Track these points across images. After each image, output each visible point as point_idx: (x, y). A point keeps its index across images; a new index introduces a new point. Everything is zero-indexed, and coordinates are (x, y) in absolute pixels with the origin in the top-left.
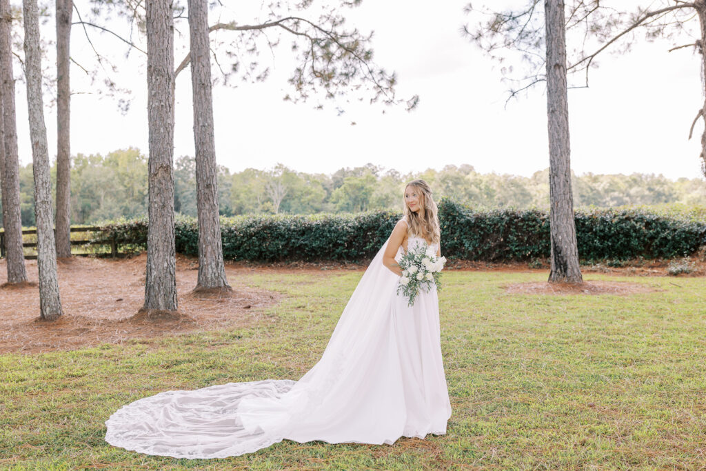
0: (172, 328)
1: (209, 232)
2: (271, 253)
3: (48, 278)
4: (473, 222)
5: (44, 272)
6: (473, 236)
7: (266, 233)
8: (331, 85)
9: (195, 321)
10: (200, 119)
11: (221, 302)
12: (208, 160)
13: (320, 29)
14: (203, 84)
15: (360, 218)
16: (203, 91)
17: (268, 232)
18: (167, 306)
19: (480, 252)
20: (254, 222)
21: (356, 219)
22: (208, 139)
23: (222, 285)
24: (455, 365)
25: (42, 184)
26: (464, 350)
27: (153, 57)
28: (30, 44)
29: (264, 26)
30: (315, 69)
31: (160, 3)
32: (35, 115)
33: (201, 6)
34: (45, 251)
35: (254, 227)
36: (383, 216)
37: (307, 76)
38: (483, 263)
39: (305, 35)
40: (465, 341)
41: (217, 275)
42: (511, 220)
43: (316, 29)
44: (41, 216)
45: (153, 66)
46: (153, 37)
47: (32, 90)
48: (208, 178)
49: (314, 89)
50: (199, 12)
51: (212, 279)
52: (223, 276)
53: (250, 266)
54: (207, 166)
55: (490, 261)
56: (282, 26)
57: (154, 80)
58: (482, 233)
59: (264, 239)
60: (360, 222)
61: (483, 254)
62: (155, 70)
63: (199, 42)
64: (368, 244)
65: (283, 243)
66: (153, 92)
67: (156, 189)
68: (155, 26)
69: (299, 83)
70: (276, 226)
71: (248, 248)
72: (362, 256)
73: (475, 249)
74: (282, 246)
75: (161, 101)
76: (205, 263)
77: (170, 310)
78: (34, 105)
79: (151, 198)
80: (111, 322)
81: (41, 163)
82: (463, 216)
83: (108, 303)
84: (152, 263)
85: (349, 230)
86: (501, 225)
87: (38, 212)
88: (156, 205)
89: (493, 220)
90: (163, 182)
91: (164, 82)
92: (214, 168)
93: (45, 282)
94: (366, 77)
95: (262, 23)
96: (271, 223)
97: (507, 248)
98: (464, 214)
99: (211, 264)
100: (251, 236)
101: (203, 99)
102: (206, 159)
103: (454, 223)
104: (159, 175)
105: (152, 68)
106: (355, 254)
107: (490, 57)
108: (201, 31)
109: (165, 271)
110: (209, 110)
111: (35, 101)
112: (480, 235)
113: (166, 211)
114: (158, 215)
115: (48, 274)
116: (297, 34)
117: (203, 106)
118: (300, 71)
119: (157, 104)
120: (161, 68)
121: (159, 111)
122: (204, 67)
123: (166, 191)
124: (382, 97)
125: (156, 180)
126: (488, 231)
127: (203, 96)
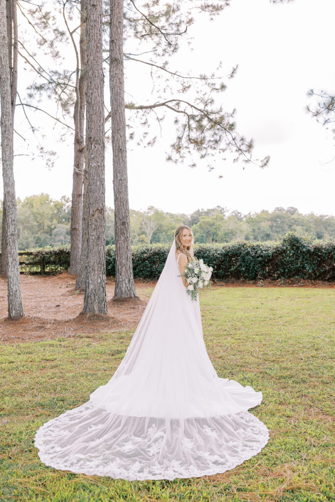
0: (106, 327)
1: (124, 257)
3: (15, 289)
4: (312, 251)
5: (12, 285)
6: (312, 262)
7: (156, 258)
8: (202, 148)
9: (121, 322)
10: (118, 175)
11: (134, 308)
13: (195, 108)
14: (121, 150)
15: (226, 247)
16: (120, 155)
17: (158, 257)
18: (100, 310)
19: (318, 274)
20: (147, 249)
21: (223, 248)
22: (123, 189)
23: (133, 296)
24: (325, 357)
25: (12, 221)
26: (329, 347)
27: (93, 131)
28: (5, 122)
29: (154, 106)
30: (190, 137)
31: (98, 92)
32: (8, 172)
34: (13, 269)
35: (146, 253)
36: (243, 246)
37: (184, 142)
38: (321, 282)
39: (184, 113)
40: (327, 340)
41: (129, 288)
43: (193, 108)
44: (10, 245)
45: (93, 137)
46: (93, 116)
47: (5, 154)
48: (123, 218)
49: (189, 152)
50: (119, 98)
51: (125, 292)
52: (133, 289)
53: (144, 282)
54: (123, 209)
55: (325, 280)
56: (167, 106)
57: (93, 147)
58: (319, 259)
59: (154, 263)
60: (226, 250)
61: (320, 275)
62: (94, 140)
63: (118, 120)
64: (233, 267)
66: (92, 156)
67: (93, 226)
68: (95, 109)
69: (178, 148)
70: (163, 253)
71: (142, 269)
72: (228, 276)
73: (314, 272)
75: (98, 162)
76: (121, 280)
77: (102, 314)
78: (7, 165)
79: (89, 232)
80: (59, 322)
81: (11, 206)
82: (304, 247)
83: (49, 308)
84: (90, 279)
85: (218, 256)
87: (8, 241)
88: (93, 238)
89: (328, 249)
90: (99, 221)
91: (100, 149)
92: (127, 210)
93: (12, 292)
94: (230, 143)
95: (153, 104)
96: (159, 251)
98: (306, 245)
99: (125, 280)
100: (144, 260)
101: (121, 160)
102: (122, 204)
103: (298, 252)
104: (96, 216)
105: (92, 139)
106: (222, 274)
108: (120, 112)
109: (99, 285)
110: (125, 168)
111: (8, 163)
112: (318, 261)
113: (100, 241)
114: (95, 245)
115: (14, 287)
116: (179, 112)
117: (120, 165)
118: (180, 138)
119: (95, 164)
120: (98, 139)
121: (96, 170)
122: (121, 137)
123: (100, 227)
124: (242, 157)
125: (93, 219)
126: (324, 258)
127: (121, 158)
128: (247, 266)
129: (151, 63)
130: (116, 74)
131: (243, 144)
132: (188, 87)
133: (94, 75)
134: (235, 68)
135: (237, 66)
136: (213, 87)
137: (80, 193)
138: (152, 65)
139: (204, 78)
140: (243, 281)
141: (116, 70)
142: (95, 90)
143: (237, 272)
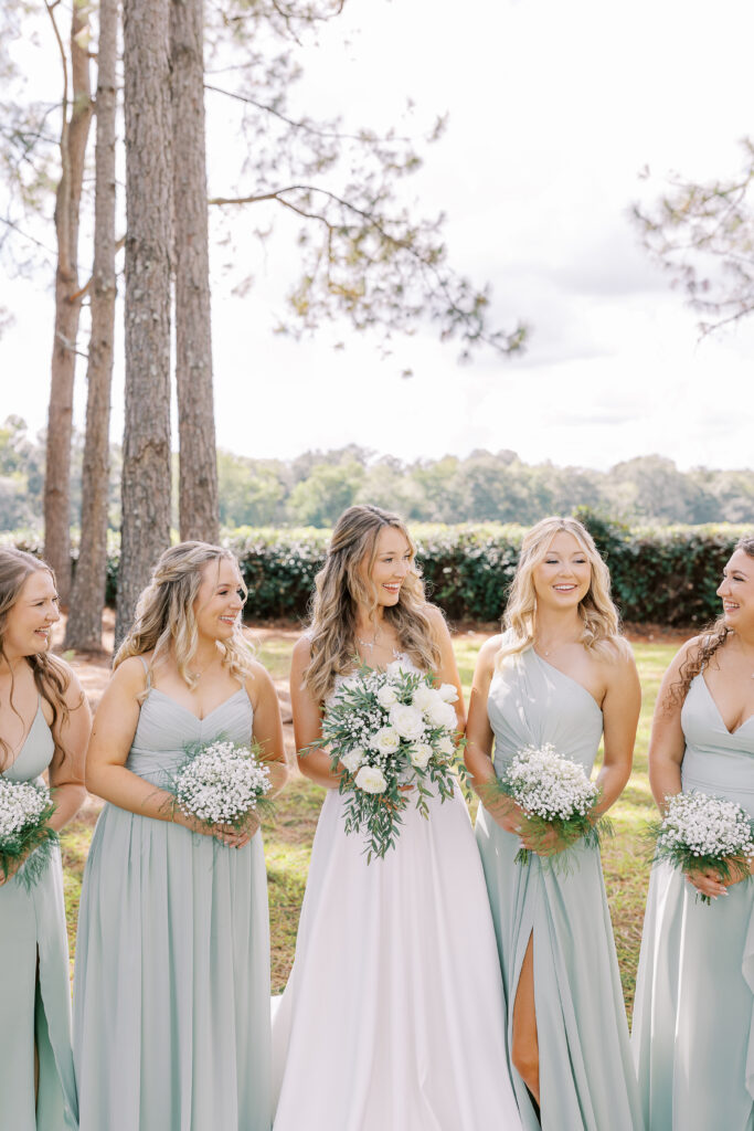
2: (265, 601)
4: (636, 553)
6: (637, 579)
7: (256, 566)
8: (359, 306)
10: (189, 354)
12: (202, 432)
13: (350, 207)
14: (197, 288)
16: (195, 302)
19: (650, 608)
27: (139, 222)
29: (251, 199)
30: (332, 279)
31: (155, 113)
33: (196, 140)
36: (469, 539)
37: (318, 293)
38: (656, 627)
39: (323, 219)
42: (707, 551)
43: (344, 207)
45: (139, 240)
46: (140, 180)
48: (202, 468)
49: (328, 314)
50: (192, 150)
54: (202, 444)
55: (667, 623)
56: (280, 200)
57: (139, 268)
61: (655, 611)
62: (142, 248)
63: (190, 209)
64: (444, 588)
65: (285, 584)
66: (138, 293)
68: (145, 160)
69: (300, 305)
73: (640, 603)
74: (286, 589)
75: (153, 311)
79: (127, 507)
82: (618, 543)
86: (689, 560)
88: (138, 523)
89: (673, 551)
90: (154, 475)
91: (159, 273)
94: (433, 293)
95: (245, 195)
97: (700, 602)
98: (619, 539)
101: (197, 317)
102: (198, 431)
104: (146, 461)
105: (137, 244)
107: (662, 265)
108: (194, 186)
112: (650, 577)
113: (157, 533)
114: (142, 543)
116: (308, 216)
117: (194, 329)
118: (310, 281)
119: (145, 317)
120: (154, 244)
121: (147, 332)
122: (197, 254)
123: (158, 495)
124: (461, 329)
125: (139, 472)
126: (665, 569)
127: (196, 310)
128: (479, 588)
129: (243, 96)
130: (185, 87)
131: (463, 296)
132: (332, 159)
133: (144, 65)
134: (442, 115)
135: (447, 114)
136: (389, 160)
137: (68, 405)
138: (246, 101)
139: (366, 137)
140: (469, 624)
141: (186, 76)
142: (146, 107)
143: (455, 603)
